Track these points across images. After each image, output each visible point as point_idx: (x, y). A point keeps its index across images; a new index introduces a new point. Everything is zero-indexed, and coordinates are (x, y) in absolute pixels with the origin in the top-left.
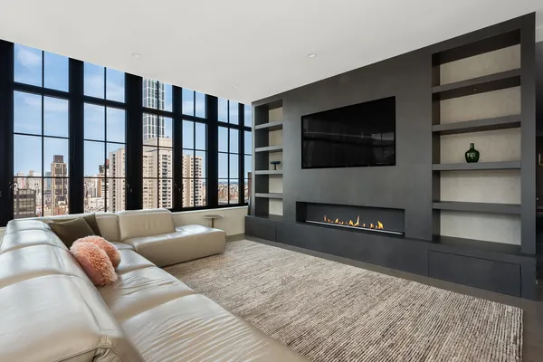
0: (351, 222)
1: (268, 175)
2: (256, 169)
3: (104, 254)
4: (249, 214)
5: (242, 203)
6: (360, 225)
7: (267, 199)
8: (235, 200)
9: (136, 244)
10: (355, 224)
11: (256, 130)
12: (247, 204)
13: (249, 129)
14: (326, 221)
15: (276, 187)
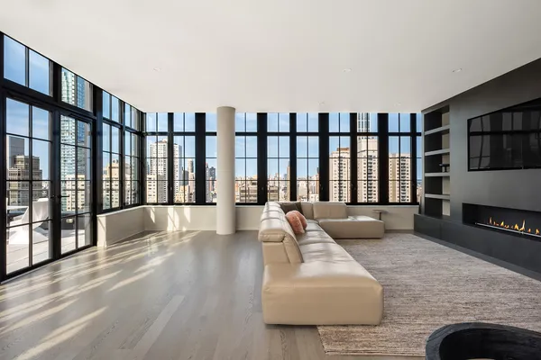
0: (516, 227)
1: (441, 177)
2: (426, 172)
3: (298, 218)
4: (420, 212)
5: (414, 202)
6: (526, 230)
7: (441, 200)
8: (409, 199)
9: (320, 221)
10: (520, 228)
11: (426, 136)
12: (418, 204)
13: (420, 134)
14: (492, 224)
15: (448, 189)
